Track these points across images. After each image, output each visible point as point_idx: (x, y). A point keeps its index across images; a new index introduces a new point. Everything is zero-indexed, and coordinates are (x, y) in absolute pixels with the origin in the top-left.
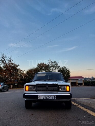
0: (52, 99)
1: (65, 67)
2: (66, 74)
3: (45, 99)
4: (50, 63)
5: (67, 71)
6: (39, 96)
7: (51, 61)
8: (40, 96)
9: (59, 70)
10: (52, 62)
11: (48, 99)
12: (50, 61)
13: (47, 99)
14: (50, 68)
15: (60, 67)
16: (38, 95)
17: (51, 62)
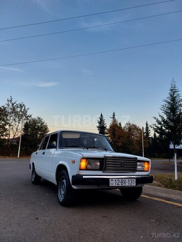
0: (130, 185)
1: (40, 118)
2: (40, 133)
3: (120, 185)
4: (11, 105)
5: (42, 128)
6: (110, 180)
7: (13, 101)
8: (112, 180)
9: (27, 122)
10: (15, 105)
11: (125, 185)
12: (11, 101)
13: (123, 185)
14: (7, 115)
15: (30, 116)
16: (108, 179)
17: (13, 104)
